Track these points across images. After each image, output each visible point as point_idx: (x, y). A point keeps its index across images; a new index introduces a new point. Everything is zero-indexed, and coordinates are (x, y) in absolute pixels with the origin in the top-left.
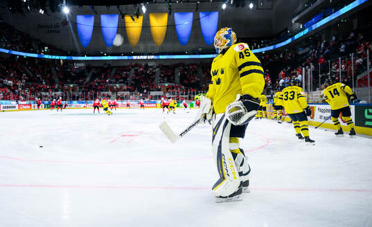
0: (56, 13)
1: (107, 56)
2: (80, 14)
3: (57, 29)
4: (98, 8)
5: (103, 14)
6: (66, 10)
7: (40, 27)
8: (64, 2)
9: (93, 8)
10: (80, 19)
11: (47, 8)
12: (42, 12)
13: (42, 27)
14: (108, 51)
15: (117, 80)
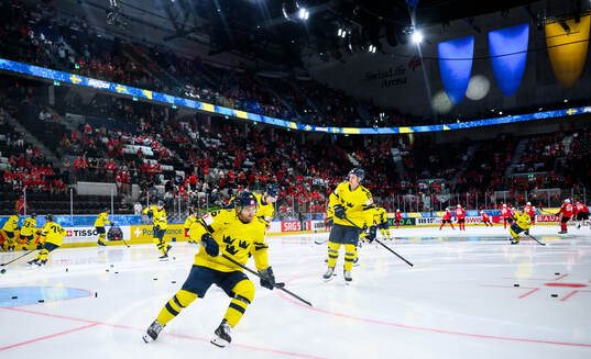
0: (399, 46)
1: (504, 115)
2: (444, 40)
3: (402, 77)
4: (481, 19)
5: (491, 31)
6: (417, 37)
7: (371, 77)
8: (413, 24)
9: (471, 22)
10: (446, 50)
11: (381, 40)
12: (372, 49)
13: (375, 77)
14: (506, 107)
15: (530, 165)
